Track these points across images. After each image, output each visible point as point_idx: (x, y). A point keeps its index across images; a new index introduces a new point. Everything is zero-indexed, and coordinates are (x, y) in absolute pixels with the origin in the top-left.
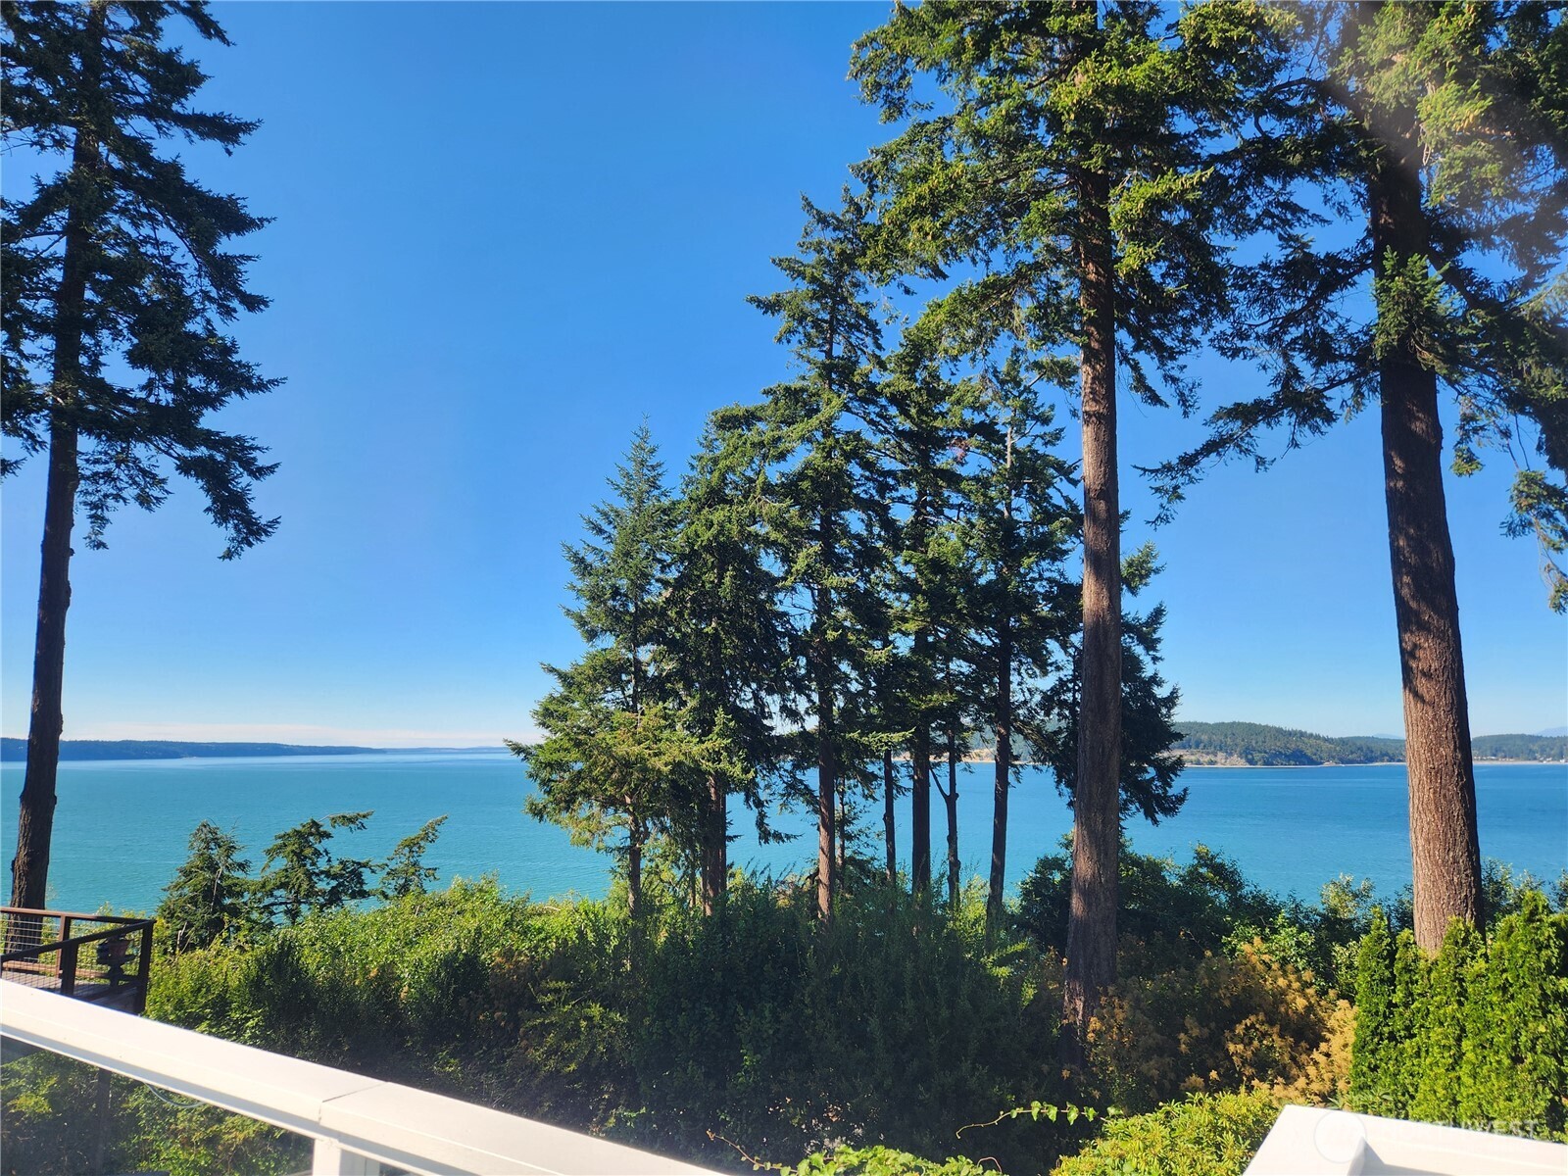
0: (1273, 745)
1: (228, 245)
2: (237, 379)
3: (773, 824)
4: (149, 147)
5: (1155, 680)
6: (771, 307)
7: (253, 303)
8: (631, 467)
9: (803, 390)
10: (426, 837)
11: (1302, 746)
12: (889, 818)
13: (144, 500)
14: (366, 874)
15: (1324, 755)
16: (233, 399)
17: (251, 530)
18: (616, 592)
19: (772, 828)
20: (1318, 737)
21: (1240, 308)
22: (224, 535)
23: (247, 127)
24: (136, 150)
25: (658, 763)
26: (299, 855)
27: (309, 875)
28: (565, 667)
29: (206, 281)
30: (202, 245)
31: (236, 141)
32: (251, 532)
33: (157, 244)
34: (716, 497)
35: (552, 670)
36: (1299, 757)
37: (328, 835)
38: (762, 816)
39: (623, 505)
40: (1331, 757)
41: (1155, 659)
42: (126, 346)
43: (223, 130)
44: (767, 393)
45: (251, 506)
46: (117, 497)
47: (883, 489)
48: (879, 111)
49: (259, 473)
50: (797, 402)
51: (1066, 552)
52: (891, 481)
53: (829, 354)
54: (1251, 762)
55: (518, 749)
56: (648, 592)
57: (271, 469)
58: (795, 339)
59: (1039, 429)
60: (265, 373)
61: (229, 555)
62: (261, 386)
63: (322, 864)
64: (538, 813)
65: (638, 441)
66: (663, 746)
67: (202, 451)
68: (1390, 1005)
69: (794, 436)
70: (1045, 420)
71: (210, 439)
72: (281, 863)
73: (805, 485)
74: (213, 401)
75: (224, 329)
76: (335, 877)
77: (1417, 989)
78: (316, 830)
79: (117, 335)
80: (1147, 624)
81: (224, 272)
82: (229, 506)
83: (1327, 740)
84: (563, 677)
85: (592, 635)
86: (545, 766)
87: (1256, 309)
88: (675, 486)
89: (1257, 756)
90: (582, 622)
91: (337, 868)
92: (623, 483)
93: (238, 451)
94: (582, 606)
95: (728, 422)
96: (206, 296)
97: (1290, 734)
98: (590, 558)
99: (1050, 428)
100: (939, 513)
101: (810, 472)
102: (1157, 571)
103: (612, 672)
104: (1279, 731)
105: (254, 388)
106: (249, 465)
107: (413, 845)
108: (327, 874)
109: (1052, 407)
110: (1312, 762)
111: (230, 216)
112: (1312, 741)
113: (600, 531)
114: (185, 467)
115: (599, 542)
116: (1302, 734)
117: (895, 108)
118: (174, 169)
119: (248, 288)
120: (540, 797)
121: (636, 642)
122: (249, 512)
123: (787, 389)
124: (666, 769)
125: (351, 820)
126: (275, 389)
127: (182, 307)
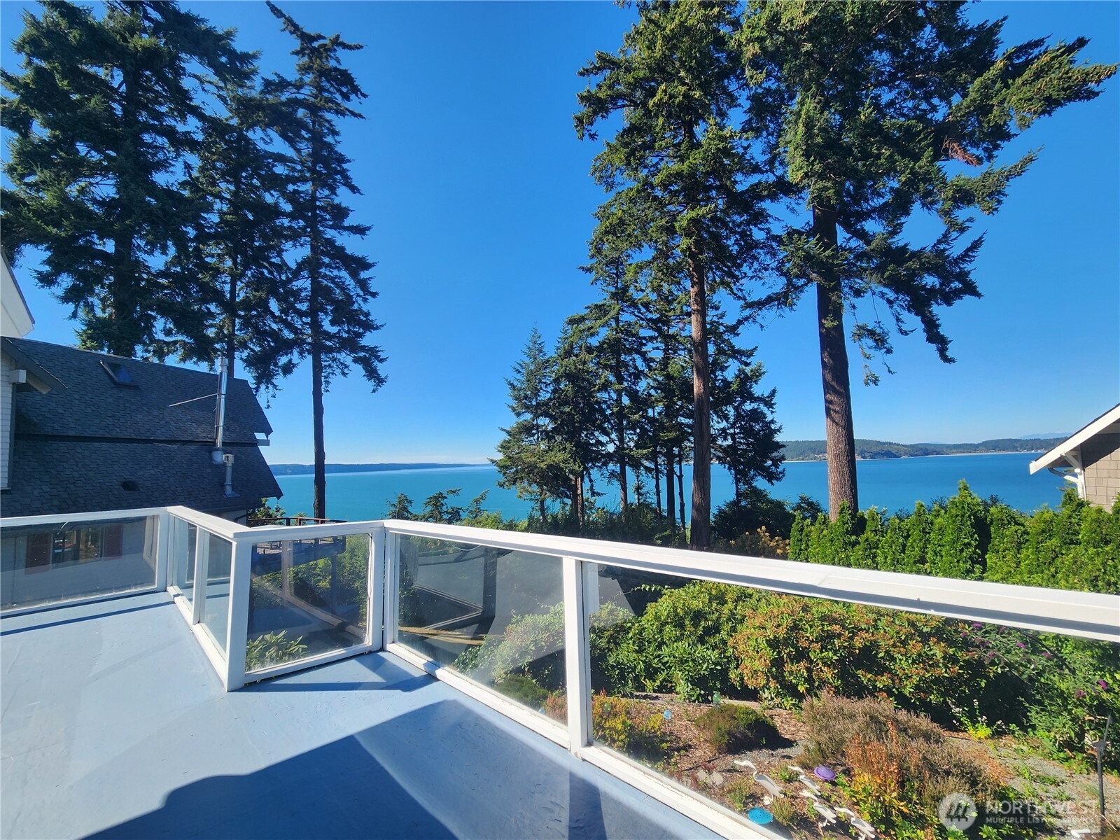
0: (874, 449)
1: (364, 275)
2: (369, 326)
3: (596, 489)
4: (335, 241)
5: (772, 422)
6: (589, 270)
7: (374, 295)
8: (531, 345)
9: (604, 305)
10: (482, 498)
11: (890, 449)
12: (657, 486)
13: (344, 374)
14: (461, 512)
15: (902, 453)
16: (368, 334)
17: (380, 381)
18: (526, 397)
19: (596, 491)
20: (898, 445)
21: (762, 257)
22: (371, 384)
23: (368, 228)
24: (330, 242)
25: (542, 465)
26: (436, 506)
27: (440, 513)
28: (508, 429)
29: (359, 289)
30: (354, 275)
31: (365, 234)
32: (380, 382)
33: (340, 278)
34: (568, 353)
35: (503, 430)
36: (889, 454)
37: (446, 498)
38: (592, 486)
39: (527, 360)
40: (906, 454)
41: (772, 412)
42: (330, 318)
43: (360, 230)
44: (587, 308)
45: (379, 372)
46: (333, 374)
47: (642, 344)
48: (603, 187)
49: (381, 361)
50: (601, 310)
51: (727, 367)
52: (644, 342)
53: (616, 288)
54: (864, 457)
55: (493, 461)
56: (539, 396)
57: (385, 359)
58: (599, 283)
59: (715, 312)
60: (378, 323)
61: (374, 391)
62: (378, 328)
63: (444, 509)
64: (502, 485)
65: (533, 334)
66: (545, 458)
67: (362, 354)
68: (801, 550)
69: (598, 325)
70: (717, 308)
71: (363, 348)
72: (430, 508)
73: (605, 346)
74: (361, 335)
75: (365, 308)
76: (450, 513)
77: (810, 543)
78: (441, 495)
79: (326, 314)
80: (768, 397)
81: (363, 284)
82: (372, 373)
83: (903, 446)
84: (508, 432)
85: (518, 415)
86: (503, 468)
87: (769, 257)
88: (551, 351)
89: (867, 455)
90: (514, 410)
91: (450, 510)
92: (527, 351)
93: (373, 352)
94: (514, 403)
95: (573, 322)
96: (358, 295)
97: (884, 443)
98: (516, 383)
99: (719, 312)
100: (675, 352)
101: (607, 341)
102: (764, 373)
103: (527, 429)
104: (879, 442)
105: (375, 329)
106: (377, 358)
107: (477, 501)
108: (447, 512)
109: (720, 302)
110: (895, 456)
111: (363, 264)
112: (896, 447)
113: (519, 372)
114: (356, 360)
115: (519, 376)
116: (891, 443)
117: (610, 186)
118: (343, 248)
119: (372, 290)
120: (502, 479)
121: (536, 416)
122: (379, 375)
123: (596, 305)
124: (545, 467)
125: (454, 492)
126: (382, 328)
127: (349, 300)
